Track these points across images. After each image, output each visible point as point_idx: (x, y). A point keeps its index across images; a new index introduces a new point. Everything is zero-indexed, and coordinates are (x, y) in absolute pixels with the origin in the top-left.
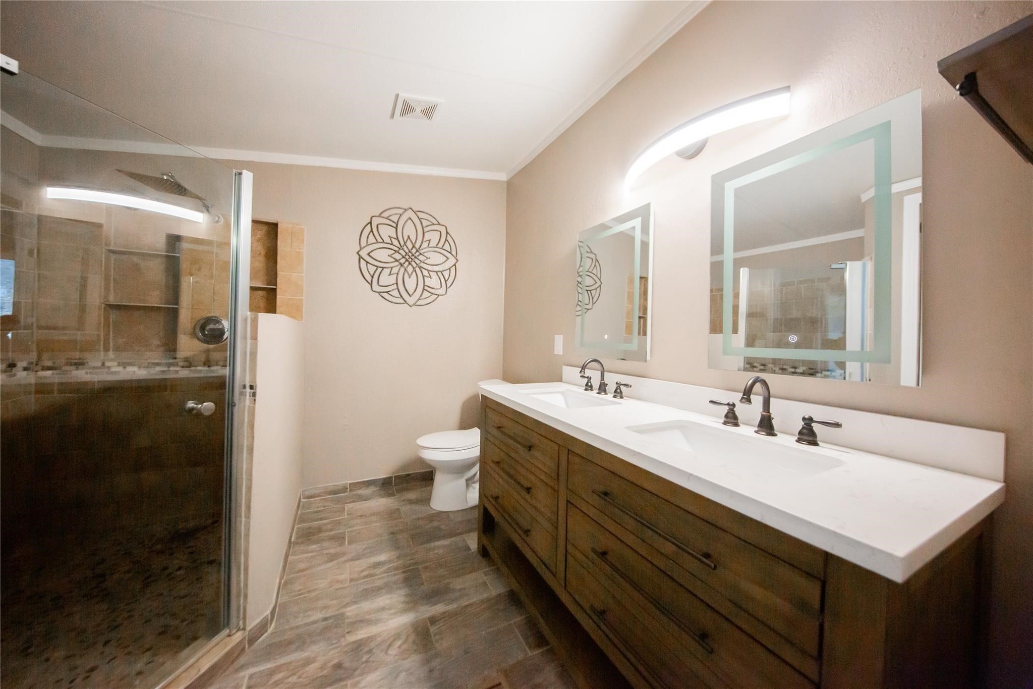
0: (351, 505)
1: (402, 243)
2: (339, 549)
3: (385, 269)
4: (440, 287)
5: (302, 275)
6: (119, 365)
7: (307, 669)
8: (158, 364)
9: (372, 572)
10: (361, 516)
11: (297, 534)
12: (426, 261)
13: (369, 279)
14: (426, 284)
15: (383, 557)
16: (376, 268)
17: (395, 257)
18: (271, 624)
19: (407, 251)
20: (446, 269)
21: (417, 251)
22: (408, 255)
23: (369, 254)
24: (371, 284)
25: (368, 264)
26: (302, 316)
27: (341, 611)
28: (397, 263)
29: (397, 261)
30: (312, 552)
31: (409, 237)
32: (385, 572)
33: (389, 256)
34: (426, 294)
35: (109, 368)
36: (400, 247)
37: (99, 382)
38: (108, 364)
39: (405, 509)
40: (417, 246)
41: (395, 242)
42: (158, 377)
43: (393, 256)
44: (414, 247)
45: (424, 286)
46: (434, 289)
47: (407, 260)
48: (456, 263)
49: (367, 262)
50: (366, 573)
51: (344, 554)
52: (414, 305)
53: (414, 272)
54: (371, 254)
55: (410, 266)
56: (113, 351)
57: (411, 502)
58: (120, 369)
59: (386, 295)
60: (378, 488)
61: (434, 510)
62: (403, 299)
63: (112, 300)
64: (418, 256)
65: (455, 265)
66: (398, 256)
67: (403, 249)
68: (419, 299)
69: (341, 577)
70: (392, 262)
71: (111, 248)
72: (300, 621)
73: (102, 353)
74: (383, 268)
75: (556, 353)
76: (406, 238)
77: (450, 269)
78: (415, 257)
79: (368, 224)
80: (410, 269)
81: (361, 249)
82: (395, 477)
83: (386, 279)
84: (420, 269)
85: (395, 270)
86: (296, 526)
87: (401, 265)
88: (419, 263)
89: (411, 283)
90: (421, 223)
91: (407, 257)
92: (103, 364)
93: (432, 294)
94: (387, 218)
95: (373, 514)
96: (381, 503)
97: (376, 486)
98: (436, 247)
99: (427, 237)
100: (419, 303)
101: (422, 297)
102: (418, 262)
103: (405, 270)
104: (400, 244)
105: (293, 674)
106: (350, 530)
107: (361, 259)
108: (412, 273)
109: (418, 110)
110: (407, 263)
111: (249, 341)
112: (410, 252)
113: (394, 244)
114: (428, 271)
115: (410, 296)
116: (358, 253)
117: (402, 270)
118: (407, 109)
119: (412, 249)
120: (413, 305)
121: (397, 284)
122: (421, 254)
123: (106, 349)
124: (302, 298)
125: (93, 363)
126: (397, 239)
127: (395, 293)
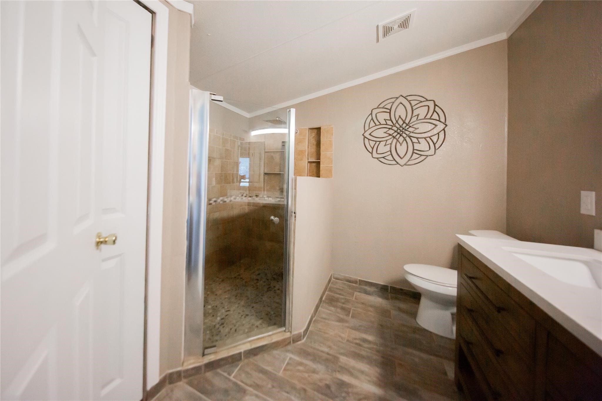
0: (358, 294)
1: (394, 122)
2: (345, 317)
3: (381, 142)
4: (429, 149)
5: (332, 152)
6: (267, 197)
7: (313, 375)
8: (278, 198)
9: (361, 343)
10: (363, 303)
11: (326, 296)
12: (415, 132)
13: (370, 150)
14: (415, 148)
15: (370, 338)
16: (375, 142)
17: (389, 133)
18: (304, 338)
19: (398, 126)
20: (434, 134)
21: (407, 125)
22: (400, 130)
23: (370, 134)
24: (372, 153)
25: (370, 141)
26: (332, 175)
27: (338, 356)
28: (391, 137)
29: (390, 135)
30: (331, 311)
31: (400, 117)
32: (370, 349)
33: (384, 133)
34: (415, 156)
35: (264, 198)
36: (392, 125)
37: (262, 203)
38: (264, 196)
39: (394, 313)
40: (407, 121)
41: (389, 123)
42: (277, 203)
43: (387, 132)
44: (404, 122)
45: (414, 149)
46: (423, 151)
47: (398, 133)
48: (445, 128)
49: (369, 139)
50: (358, 341)
51: (346, 321)
52: (405, 165)
53: (405, 141)
54: (371, 134)
55: (401, 137)
56: (266, 191)
57: (400, 310)
58: (267, 199)
59: (382, 160)
60: (378, 290)
61: (418, 324)
62: (396, 161)
63: (266, 172)
64: (408, 129)
65: (444, 129)
66: (391, 132)
67: (395, 126)
68: (409, 160)
69: (343, 335)
70: (386, 137)
71: (266, 151)
72: (317, 346)
73: (263, 192)
74: (380, 142)
75: (583, 211)
76: (397, 117)
77: (438, 134)
78: (406, 130)
79: (370, 115)
80: (401, 139)
81: (365, 132)
82: (391, 287)
83: (382, 148)
84: (409, 137)
85: (389, 142)
86: (327, 293)
87: (394, 137)
88: (409, 134)
89: (402, 150)
90: (410, 104)
91: (399, 131)
92: (263, 196)
93: (421, 155)
94: (383, 108)
95: (371, 306)
96: (377, 300)
97: (377, 288)
98: (425, 118)
99: (415, 113)
100: (408, 163)
101: (412, 159)
102: (407, 133)
103: (397, 140)
104: (392, 122)
105: (307, 372)
106: (354, 309)
107: (365, 138)
108: (403, 141)
109: (396, 27)
110: (399, 135)
111: (294, 190)
112: (401, 127)
113: (388, 124)
114: (417, 138)
115: (401, 158)
116: (363, 135)
117: (395, 141)
118: (387, 30)
119: (402, 125)
120: (403, 165)
121: (391, 151)
122: (410, 127)
123: (264, 191)
124: (332, 165)
125: (261, 196)
126: (391, 120)
127: (390, 158)
